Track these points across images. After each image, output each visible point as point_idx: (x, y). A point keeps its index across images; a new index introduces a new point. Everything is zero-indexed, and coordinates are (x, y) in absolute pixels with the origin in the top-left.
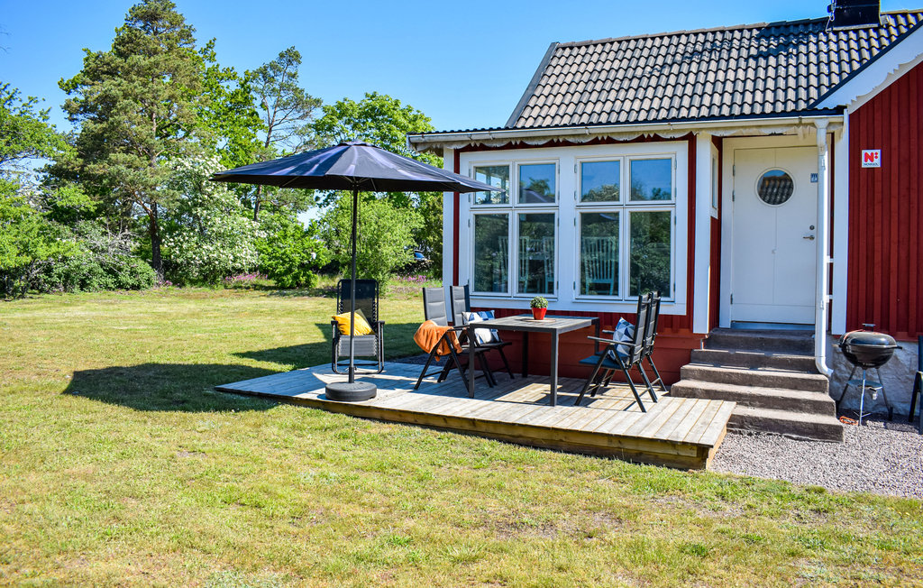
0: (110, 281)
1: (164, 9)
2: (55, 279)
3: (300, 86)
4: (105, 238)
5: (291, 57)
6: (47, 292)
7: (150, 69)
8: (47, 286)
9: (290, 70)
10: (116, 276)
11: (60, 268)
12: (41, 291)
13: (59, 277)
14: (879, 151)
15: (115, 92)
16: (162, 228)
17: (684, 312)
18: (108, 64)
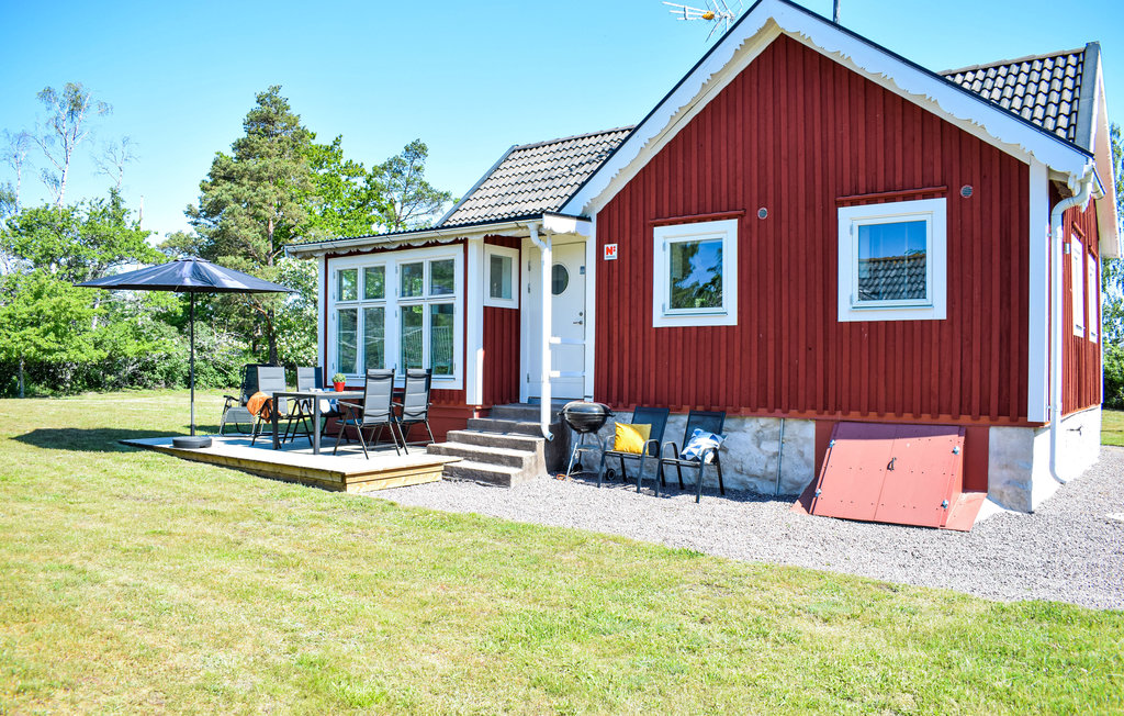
0: (220, 379)
1: (277, 113)
2: (158, 376)
3: (425, 179)
4: (211, 338)
5: (416, 150)
6: (150, 388)
7: (259, 172)
8: (150, 383)
9: (417, 163)
10: (226, 375)
11: (163, 366)
12: (145, 387)
13: (161, 374)
14: (616, 245)
15: (226, 197)
16: (274, 328)
17: (461, 388)
18: (225, 169)
